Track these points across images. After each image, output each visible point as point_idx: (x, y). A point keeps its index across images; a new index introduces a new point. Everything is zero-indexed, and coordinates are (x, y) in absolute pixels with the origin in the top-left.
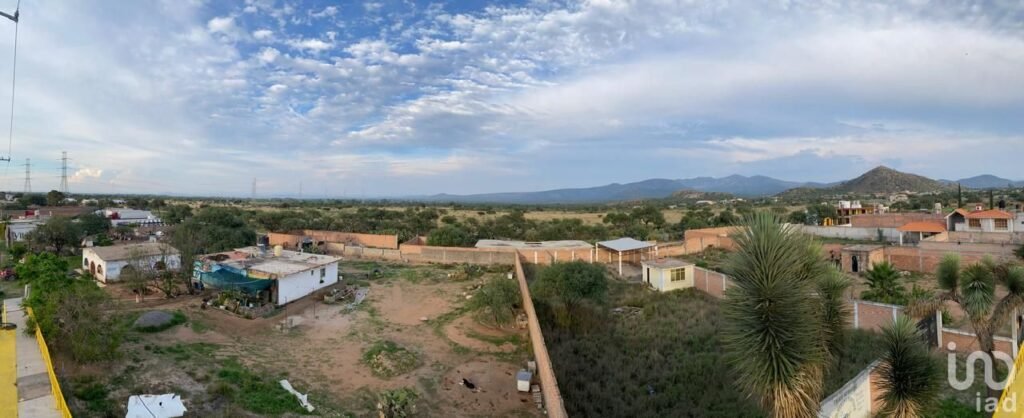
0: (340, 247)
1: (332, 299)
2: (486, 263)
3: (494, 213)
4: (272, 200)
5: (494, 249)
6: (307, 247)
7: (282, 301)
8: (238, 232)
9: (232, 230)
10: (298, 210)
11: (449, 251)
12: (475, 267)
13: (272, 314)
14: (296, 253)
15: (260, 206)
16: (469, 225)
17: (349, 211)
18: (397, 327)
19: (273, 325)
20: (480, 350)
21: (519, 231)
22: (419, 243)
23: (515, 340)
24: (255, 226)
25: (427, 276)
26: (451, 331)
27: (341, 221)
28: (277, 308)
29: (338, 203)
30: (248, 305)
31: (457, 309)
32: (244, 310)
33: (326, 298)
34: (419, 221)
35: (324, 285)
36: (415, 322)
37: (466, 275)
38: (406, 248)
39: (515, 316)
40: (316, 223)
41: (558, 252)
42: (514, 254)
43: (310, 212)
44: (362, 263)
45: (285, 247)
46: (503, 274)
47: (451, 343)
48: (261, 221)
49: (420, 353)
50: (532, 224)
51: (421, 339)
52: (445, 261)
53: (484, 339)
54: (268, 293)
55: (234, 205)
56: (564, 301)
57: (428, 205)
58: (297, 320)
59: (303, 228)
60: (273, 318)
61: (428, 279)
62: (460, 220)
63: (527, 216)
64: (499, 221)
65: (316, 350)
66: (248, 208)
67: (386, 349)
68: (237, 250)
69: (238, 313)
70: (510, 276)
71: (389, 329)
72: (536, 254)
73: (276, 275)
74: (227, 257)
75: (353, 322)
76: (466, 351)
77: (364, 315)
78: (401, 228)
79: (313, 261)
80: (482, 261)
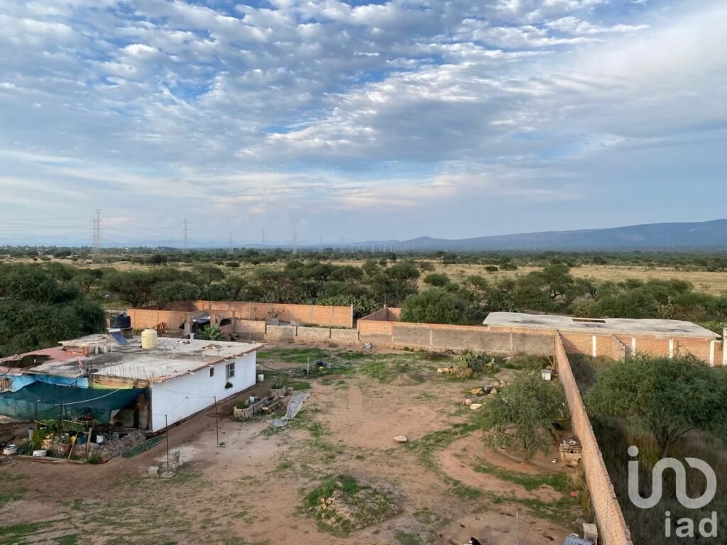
0: (259, 326)
1: (247, 413)
2: (503, 351)
3: (514, 268)
4: (132, 250)
5: (517, 328)
6: (200, 329)
7: (158, 423)
8: (68, 310)
9: (55, 309)
10: (182, 268)
11: (438, 331)
12: (484, 358)
13: (141, 449)
14: (181, 341)
15: (110, 261)
16: (471, 288)
17: (271, 266)
18: (356, 453)
19: (141, 467)
20: (499, 495)
21: (560, 298)
22: (388, 317)
23: (558, 482)
24: (100, 298)
25: (404, 370)
26: (447, 460)
27: (259, 284)
28: (150, 436)
29: (252, 255)
30: (94, 440)
31: (457, 426)
32: (87, 450)
33: (236, 410)
34: (388, 283)
35: (232, 391)
36: (386, 444)
37: (469, 371)
38: (366, 326)
39: (557, 443)
40: (216, 288)
41: (638, 340)
42: (553, 338)
43: (204, 270)
44: (296, 351)
45: (161, 331)
46: (533, 372)
47: (447, 480)
48: (114, 288)
49: (396, 493)
50: (587, 287)
51: (397, 471)
52: (432, 346)
53: (505, 476)
54: (131, 414)
55: (54, 260)
56: (653, 426)
57: (401, 256)
58: (187, 453)
59: (193, 298)
60: (142, 455)
61: (406, 376)
62: (454, 280)
63: (577, 273)
64: (523, 282)
65: (221, 499)
66: (82, 265)
67: (340, 489)
68: (65, 343)
69: (75, 457)
70: (547, 376)
71: (343, 457)
72: (594, 338)
73: (147, 381)
74: (46, 358)
75: (285, 448)
76: (474, 494)
77: (301, 435)
78: (358, 294)
79: (213, 352)
80: (496, 349)
